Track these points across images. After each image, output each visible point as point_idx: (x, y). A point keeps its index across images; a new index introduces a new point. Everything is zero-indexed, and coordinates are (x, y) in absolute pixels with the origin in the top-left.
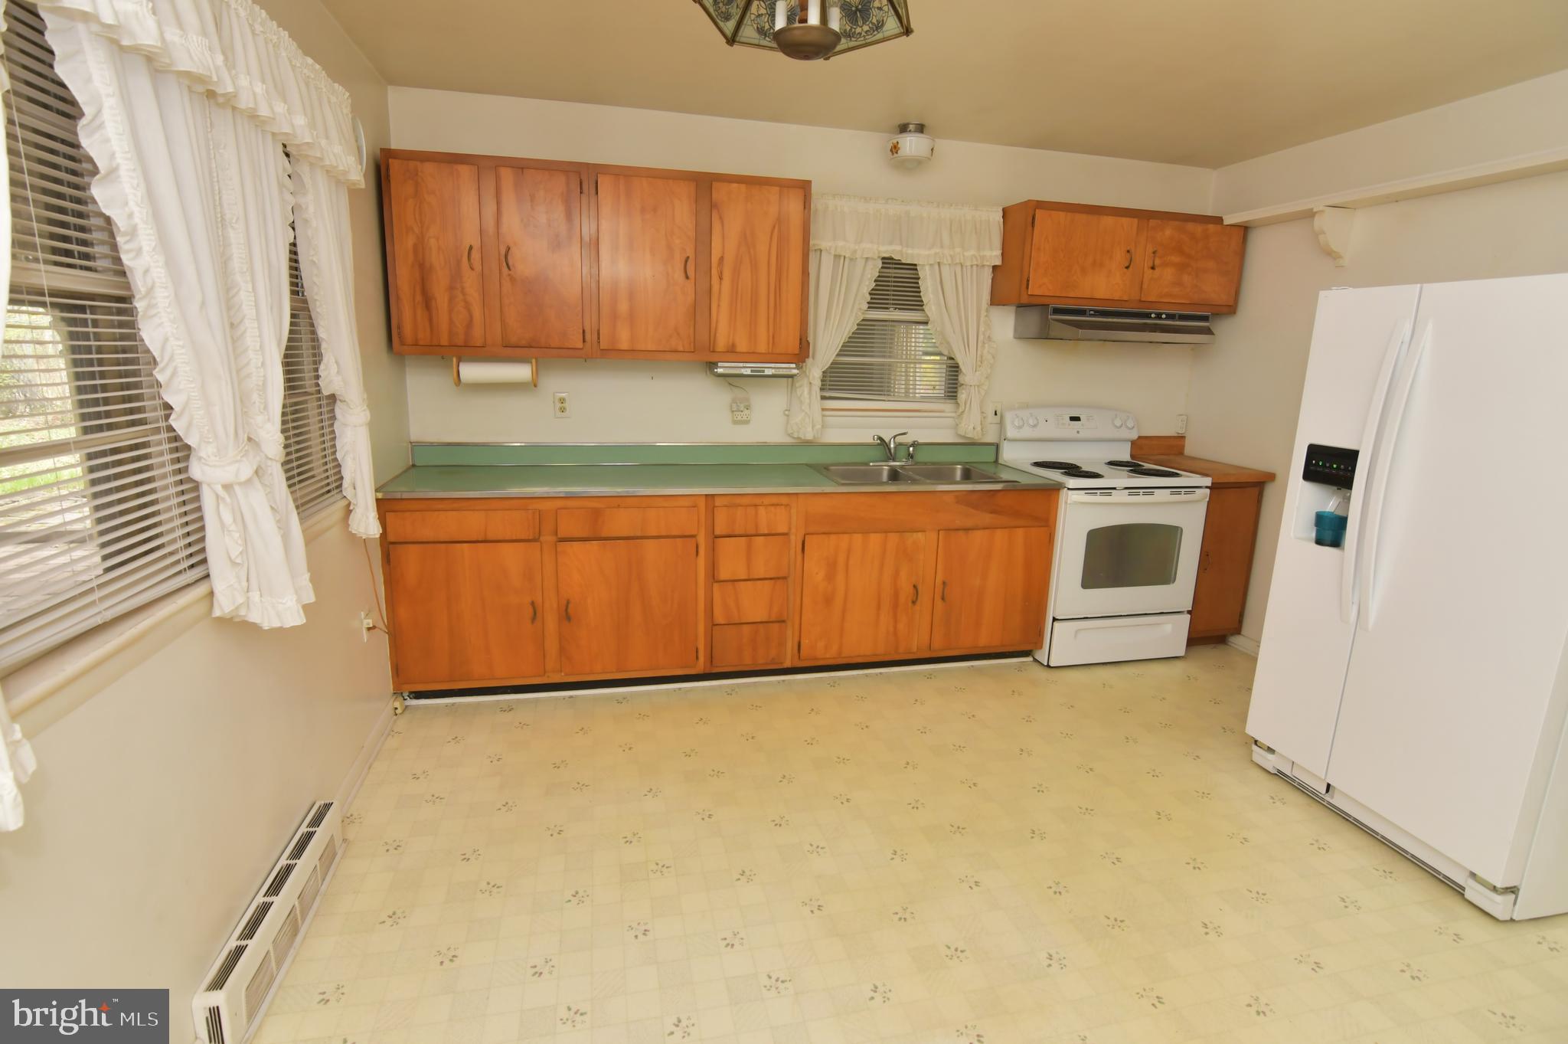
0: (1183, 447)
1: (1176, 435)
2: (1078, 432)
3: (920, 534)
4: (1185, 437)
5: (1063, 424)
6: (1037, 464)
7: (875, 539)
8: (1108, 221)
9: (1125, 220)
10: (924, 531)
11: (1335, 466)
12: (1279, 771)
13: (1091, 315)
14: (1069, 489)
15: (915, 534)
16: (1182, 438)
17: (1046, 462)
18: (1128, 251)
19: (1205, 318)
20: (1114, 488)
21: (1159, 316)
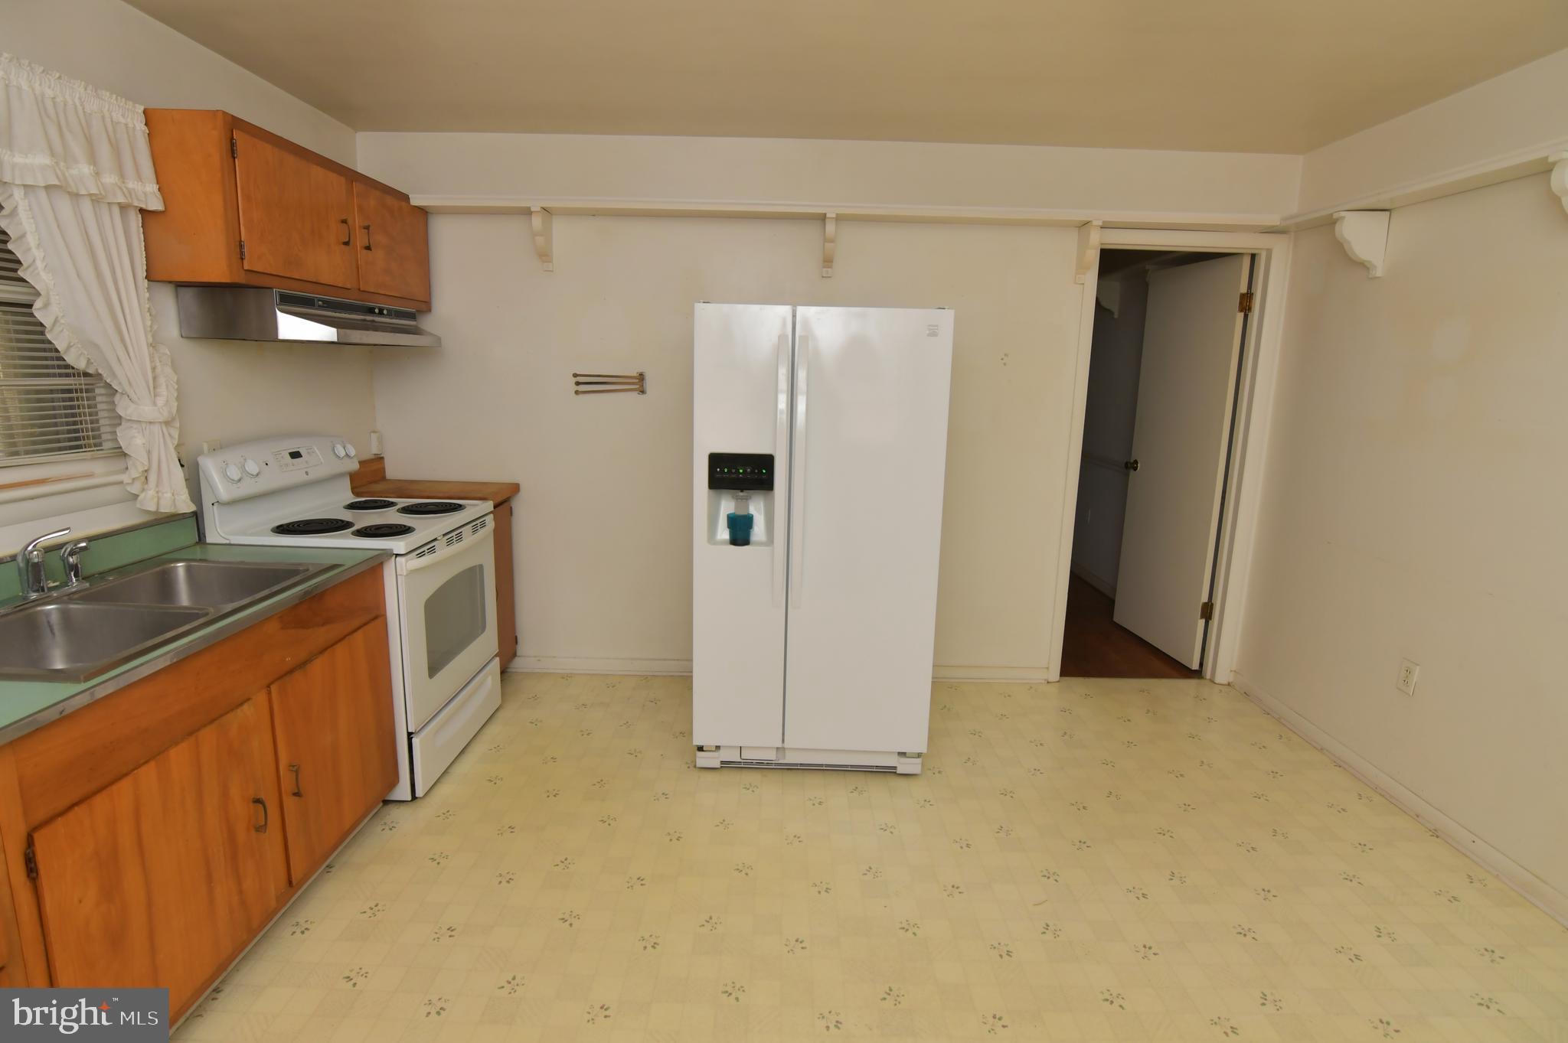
0: (383, 470)
1: (373, 457)
2: (307, 473)
3: (245, 707)
4: (382, 458)
5: (287, 465)
6: (283, 529)
7: (179, 756)
8: (318, 172)
9: (333, 177)
10: (249, 699)
11: (741, 471)
12: (722, 762)
13: (320, 307)
14: (397, 555)
15: (239, 710)
16: (379, 459)
17: (293, 524)
18: (344, 222)
19: (412, 316)
20: (435, 540)
21: (381, 313)
